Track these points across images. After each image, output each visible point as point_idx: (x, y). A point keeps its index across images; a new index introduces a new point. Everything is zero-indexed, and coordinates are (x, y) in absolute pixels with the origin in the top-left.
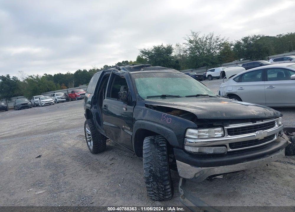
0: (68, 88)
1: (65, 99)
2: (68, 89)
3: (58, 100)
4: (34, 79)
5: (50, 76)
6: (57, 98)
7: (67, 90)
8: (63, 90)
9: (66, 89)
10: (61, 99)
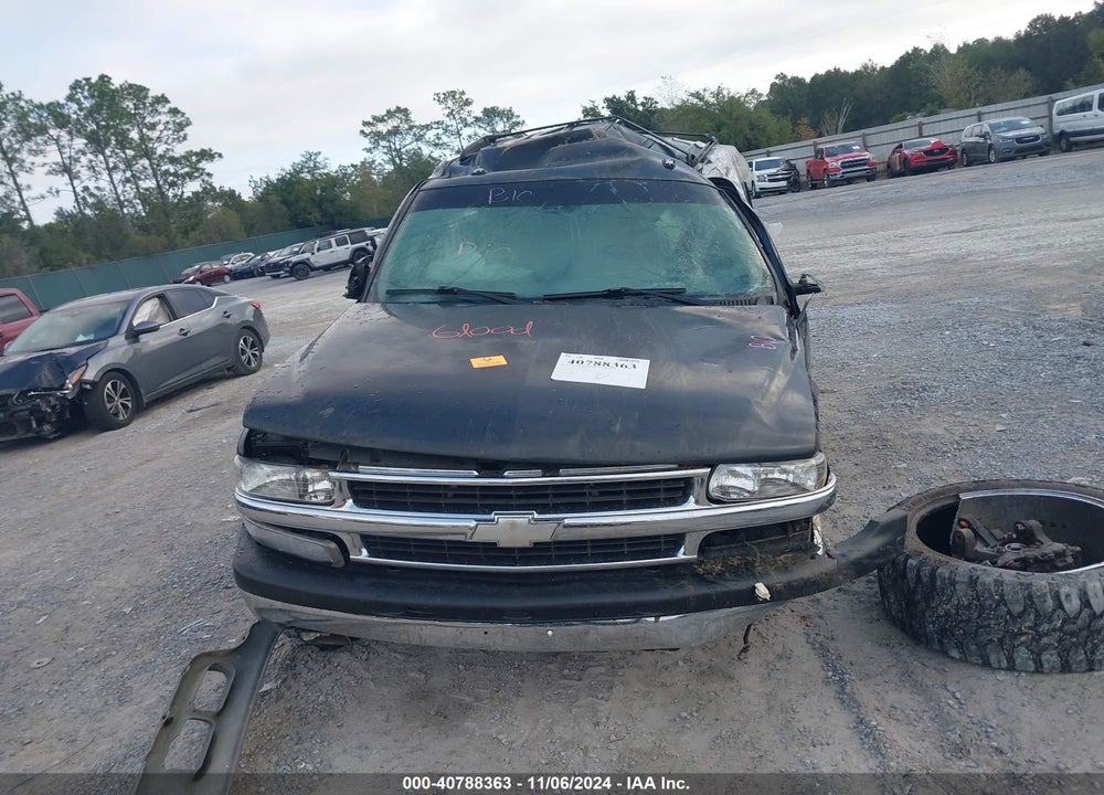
0: (820, 136)
1: (784, 183)
2: (818, 140)
3: (759, 185)
4: (707, 103)
5: (798, 81)
6: (756, 179)
7: (815, 144)
8: (799, 144)
9: (811, 142)
10: (770, 181)
